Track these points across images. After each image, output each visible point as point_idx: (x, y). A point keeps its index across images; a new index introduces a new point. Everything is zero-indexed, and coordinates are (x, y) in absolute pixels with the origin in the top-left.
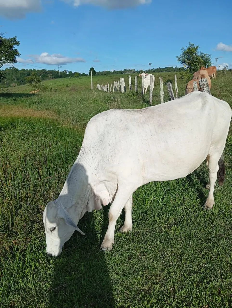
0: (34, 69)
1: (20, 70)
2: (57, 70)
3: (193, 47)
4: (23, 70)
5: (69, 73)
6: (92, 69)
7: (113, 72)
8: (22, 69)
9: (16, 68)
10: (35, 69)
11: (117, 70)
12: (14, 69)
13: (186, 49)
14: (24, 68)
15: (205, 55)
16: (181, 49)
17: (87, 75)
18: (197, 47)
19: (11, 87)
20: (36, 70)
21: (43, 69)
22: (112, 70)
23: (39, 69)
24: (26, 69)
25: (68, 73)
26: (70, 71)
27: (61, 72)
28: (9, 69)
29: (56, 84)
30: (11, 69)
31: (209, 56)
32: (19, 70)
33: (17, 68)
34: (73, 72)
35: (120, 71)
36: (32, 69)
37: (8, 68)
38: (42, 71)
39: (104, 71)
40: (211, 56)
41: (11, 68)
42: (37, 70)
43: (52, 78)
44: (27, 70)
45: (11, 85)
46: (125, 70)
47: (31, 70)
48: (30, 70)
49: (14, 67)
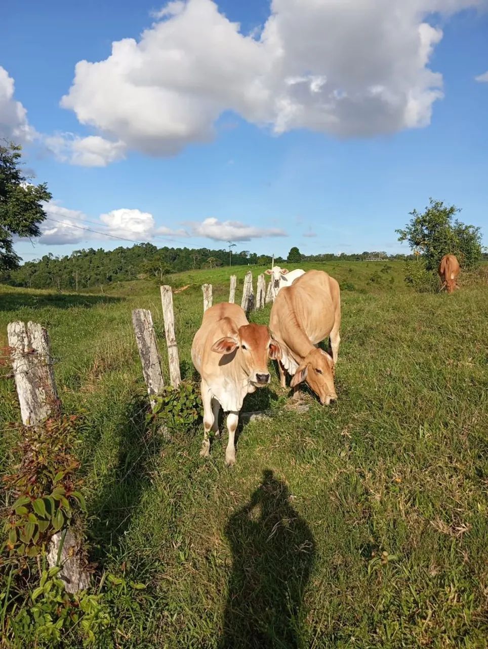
0: (185, 248)
1: (160, 249)
2: (227, 251)
3: (442, 209)
4: (166, 249)
5: (251, 257)
6: (294, 251)
7: (340, 257)
8: (163, 247)
9: (152, 246)
10: (187, 248)
11: (349, 253)
12: (148, 246)
13: (422, 212)
14: (166, 246)
15: (466, 227)
16: (410, 213)
17: (285, 261)
18: (452, 210)
19: (137, 279)
20: (188, 250)
21: (202, 248)
22: (338, 253)
23: (194, 248)
24: (170, 248)
25: (248, 257)
26: (253, 253)
27: (235, 255)
28: (139, 247)
29: (221, 278)
30: (144, 246)
31: (477, 230)
32: (158, 248)
33: (154, 245)
34: (259, 255)
35: (353, 256)
36: (182, 248)
37: (138, 245)
38: (199, 251)
39: (322, 254)
40: (481, 231)
41: (143, 244)
42: (190, 249)
43: (217, 265)
44: (173, 249)
45: (138, 276)
46: (365, 253)
47: (179, 250)
48: (177, 249)
49: (148, 244)
